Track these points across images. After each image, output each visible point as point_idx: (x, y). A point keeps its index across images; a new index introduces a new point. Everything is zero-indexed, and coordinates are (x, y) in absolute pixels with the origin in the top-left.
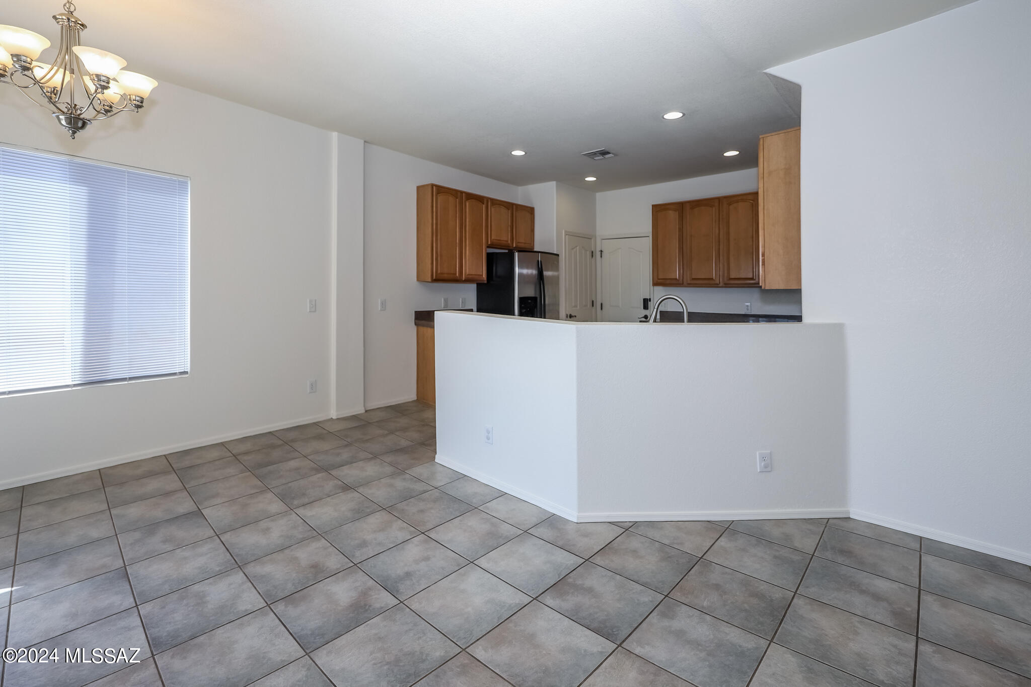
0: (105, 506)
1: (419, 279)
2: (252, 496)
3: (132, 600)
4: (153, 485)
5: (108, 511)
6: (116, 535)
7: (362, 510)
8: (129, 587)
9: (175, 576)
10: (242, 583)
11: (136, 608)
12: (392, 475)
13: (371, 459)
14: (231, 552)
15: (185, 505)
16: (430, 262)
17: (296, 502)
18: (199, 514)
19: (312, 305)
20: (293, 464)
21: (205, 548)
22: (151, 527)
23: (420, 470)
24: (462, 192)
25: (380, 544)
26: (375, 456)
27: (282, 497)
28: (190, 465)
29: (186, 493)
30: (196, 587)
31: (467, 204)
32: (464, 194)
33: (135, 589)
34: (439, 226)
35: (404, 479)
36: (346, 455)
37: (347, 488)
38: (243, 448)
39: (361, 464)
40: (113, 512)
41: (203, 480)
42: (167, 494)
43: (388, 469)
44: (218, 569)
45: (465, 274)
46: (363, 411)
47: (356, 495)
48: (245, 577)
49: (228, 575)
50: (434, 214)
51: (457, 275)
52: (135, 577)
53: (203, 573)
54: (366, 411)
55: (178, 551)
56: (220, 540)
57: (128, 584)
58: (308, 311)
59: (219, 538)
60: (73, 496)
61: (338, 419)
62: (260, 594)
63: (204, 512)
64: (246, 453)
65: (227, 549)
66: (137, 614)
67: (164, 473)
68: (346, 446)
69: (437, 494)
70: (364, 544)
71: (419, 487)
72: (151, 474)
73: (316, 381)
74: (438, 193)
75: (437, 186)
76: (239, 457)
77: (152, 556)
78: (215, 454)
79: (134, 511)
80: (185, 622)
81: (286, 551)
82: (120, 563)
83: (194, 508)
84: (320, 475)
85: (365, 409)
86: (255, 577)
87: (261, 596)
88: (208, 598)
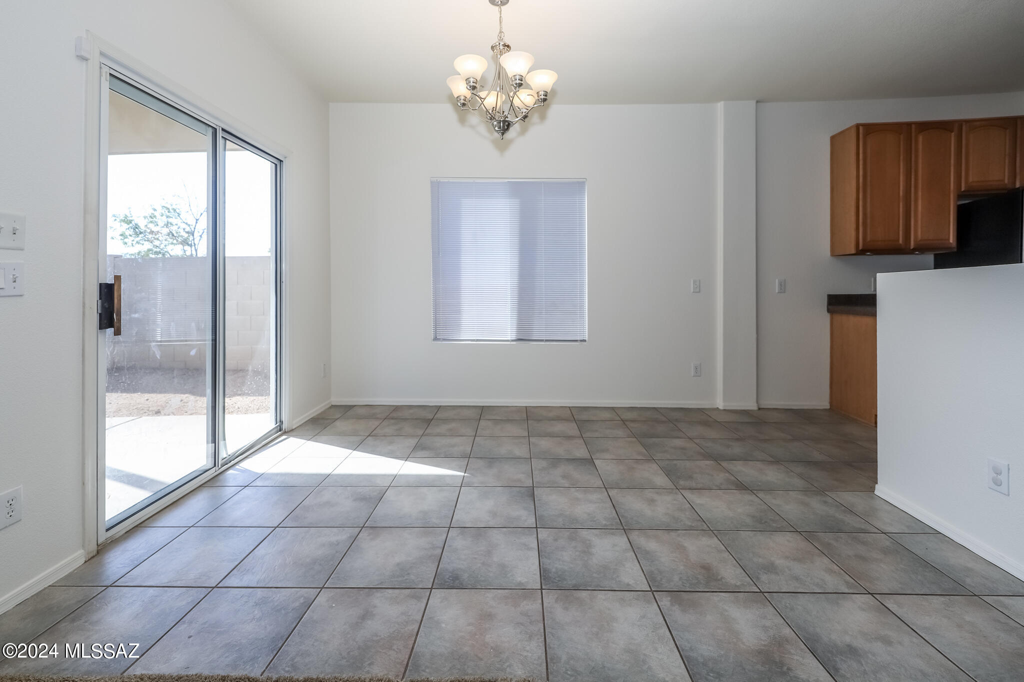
0: (526, 434)
1: (834, 254)
2: (637, 461)
3: (534, 520)
4: (559, 427)
5: (528, 438)
6: (531, 458)
7: (766, 522)
8: (533, 507)
9: (568, 513)
10: (626, 549)
11: (535, 529)
12: (805, 491)
13: (771, 463)
14: (617, 510)
15: (581, 452)
16: (853, 226)
17: (682, 483)
18: (590, 462)
19: (696, 285)
20: (678, 442)
21: (594, 496)
22: (555, 461)
23: (848, 497)
24: (909, 124)
25: (797, 579)
26: (776, 461)
27: (669, 472)
28: (587, 419)
29: (582, 440)
30: (584, 533)
31: (921, 138)
32: (913, 126)
33: (538, 510)
34: (869, 178)
35: (825, 502)
36: (737, 449)
37: (741, 487)
38: (628, 416)
39: (759, 465)
40: (532, 440)
41: (597, 435)
42: (569, 438)
43: (798, 482)
44: (604, 522)
45: (915, 241)
46: (756, 408)
47: (753, 498)
48: (629, 545)
49: (613, 534)
50: (861, 163)
51: (901, 242)
52: (539, 500)
53: (591, 521)
54: (759, 409)
55: (573, 490)
56: (608, 494)
57: (533, 504)
58: (692, 291)
59: (607, 491)
60: (508, 421)
61: (725, 410)
62: (643, 572)
63: (597, 462)
64: (633, 421)
65: (613, 505)
66: (536, 536)
67: (566, 420)
68: (737, 440)
69: (888, 543)
70: (771, 568)
71: (852, 521)
72: (559, 419)
73: (700, 364)
74: (866, 134)
75: (864, 125)
76: (626, 423)
77: (553, 486)
78: (607, 415)
79: (544, 444)
80: (572, 566)
81: (673, 534)
82: (529, 483)
83: (587, 456)
84: (708, 462)
85: (758, 406)
86: (638, 548)
87: (644, 575)
88: (593, 550)
